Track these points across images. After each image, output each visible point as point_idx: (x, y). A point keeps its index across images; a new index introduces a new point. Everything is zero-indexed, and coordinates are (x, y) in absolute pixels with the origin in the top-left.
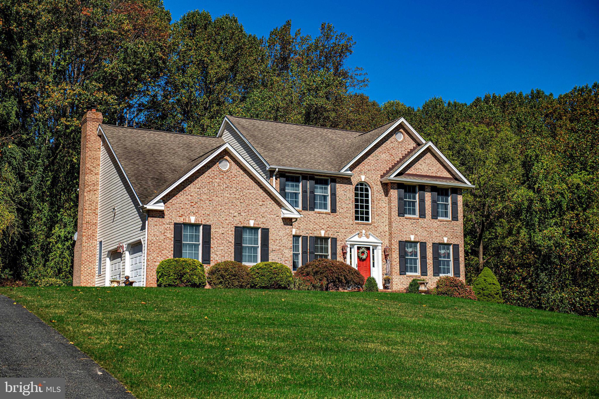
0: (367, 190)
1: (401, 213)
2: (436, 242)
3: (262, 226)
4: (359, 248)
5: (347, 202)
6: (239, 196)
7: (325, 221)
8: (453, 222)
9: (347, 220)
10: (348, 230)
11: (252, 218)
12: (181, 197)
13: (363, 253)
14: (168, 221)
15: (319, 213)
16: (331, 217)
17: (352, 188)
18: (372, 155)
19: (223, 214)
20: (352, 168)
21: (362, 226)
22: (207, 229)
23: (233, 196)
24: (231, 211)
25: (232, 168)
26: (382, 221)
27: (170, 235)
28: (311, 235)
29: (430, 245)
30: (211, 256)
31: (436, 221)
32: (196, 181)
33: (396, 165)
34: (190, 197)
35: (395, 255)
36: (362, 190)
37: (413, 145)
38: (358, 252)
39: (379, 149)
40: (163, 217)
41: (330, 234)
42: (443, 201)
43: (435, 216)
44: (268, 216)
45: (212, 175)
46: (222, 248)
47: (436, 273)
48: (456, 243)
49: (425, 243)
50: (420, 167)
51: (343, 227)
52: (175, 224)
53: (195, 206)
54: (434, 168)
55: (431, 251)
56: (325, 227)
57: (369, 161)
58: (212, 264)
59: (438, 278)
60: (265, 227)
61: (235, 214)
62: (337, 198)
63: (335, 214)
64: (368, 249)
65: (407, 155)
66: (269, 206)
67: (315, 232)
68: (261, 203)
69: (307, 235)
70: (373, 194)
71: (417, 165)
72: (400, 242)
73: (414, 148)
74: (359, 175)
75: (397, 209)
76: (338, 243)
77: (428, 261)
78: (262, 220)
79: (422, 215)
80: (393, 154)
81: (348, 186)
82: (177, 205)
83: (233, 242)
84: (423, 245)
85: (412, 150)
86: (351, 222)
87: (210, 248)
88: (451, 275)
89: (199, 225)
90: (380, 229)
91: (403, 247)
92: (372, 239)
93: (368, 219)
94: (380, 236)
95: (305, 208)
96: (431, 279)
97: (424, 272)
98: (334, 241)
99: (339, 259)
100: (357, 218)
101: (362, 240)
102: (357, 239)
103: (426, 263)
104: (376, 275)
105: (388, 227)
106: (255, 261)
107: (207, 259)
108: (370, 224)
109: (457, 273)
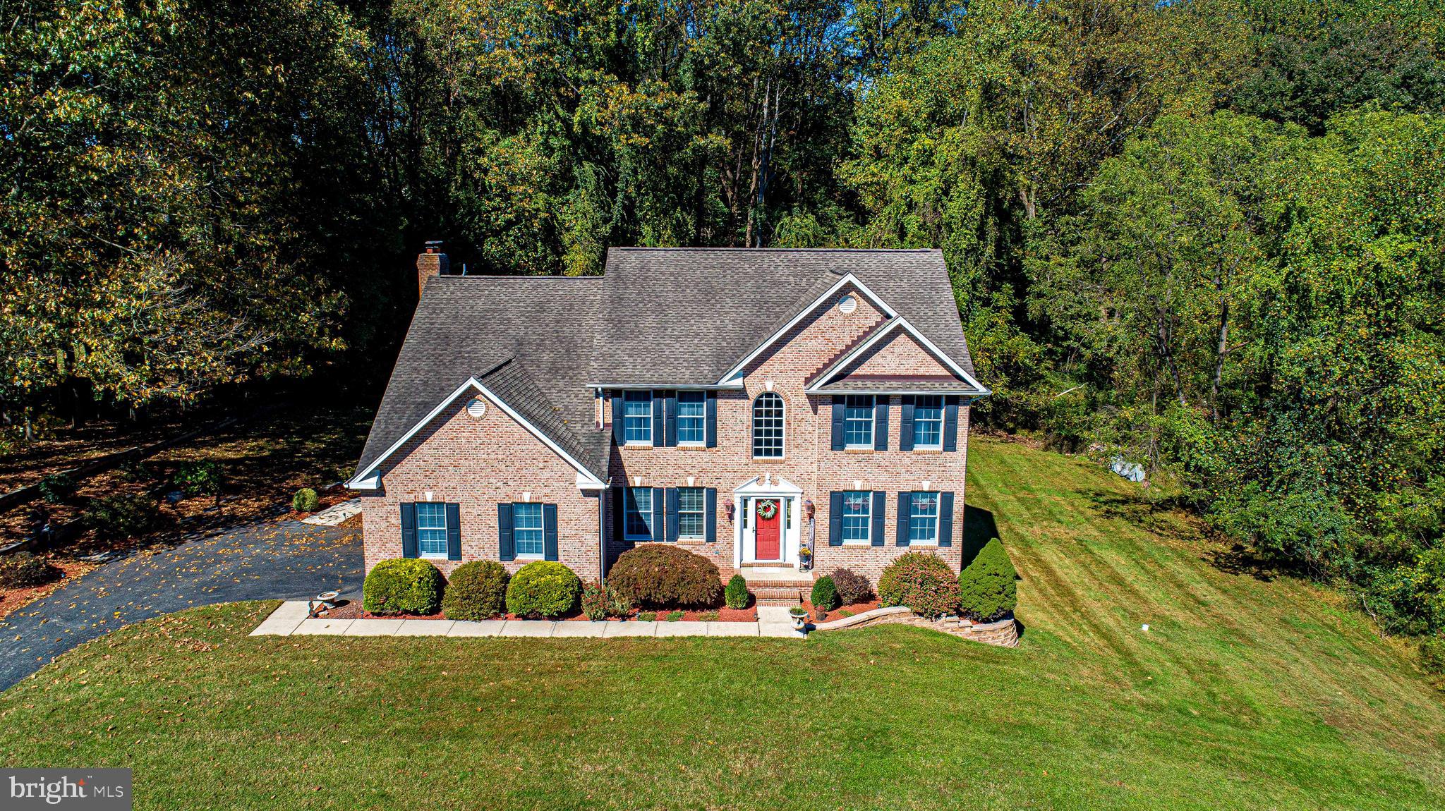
0: (779, 404)
1: (838, 443)
2: (906, 490)
3: (545, 500)
4: (758, 502)
5: (738, 428)
6: (504, 457)
7: (695, 462)
8: (944, 454)
9: (736, 458)
10: (739, 475)
11: (527, 488)
12: (408, 465)
13: (767, 509)
14: (391, 500)
15: (684, 449)
16: (706, 456)
17: (748, 404)
18: (789, 344)
19: (478, 487)
20: (747, 372)
21: (766, 466)
22: (454, 510)
23: (493, 456)
24: (491, 480)
25: (490, 412)
26: (805, 456)
27: (396, 520)
28: (669, 486)
29: (893, 496)
30: (463, 548)
31: (908, 453)
32: (431, 438)
33: (837, 357)
34: (422, 464)
35: (823, 516)
36: (769, 404)
37: (876, 317)
38: (757, 508)
39: (805, 332)
40: (384, 496)
41: (706, 482)
42: (928, 416)
43: (907, 444)
44: (555, 484)
45: (457, 427)
46: (479, 536)
47: (903, 539)
48: (948, 490)
49: (884, 493)
50: (881, 361)
51: (730, 469)
52: (402, 504)
53: (432, 476)
54: (912, 362)
55: (896, 505)
56: (695, 471)
57: (782, 355)
58: (465, 560)
59: (906, 549)
60: (549, 501)
61: (498, 485)
62: (719, 424)
63: (714, 449)
64: (777, 502)
65: (860, 338)
66: (555, 469)
67: (676, 481)
68: (541, 465)
69: (662, 486)
70: (789, 410)
71: (876, 358)
72: (832, 493)
73: (878, 324)
74: (761, 381)
75: (830, 438)
76: (719, 496)
77: (886, 522)
78: (544, 491)
79: (882, 445)
80: (832, 339)
81: (741, 402)
82: (404, 477)
83: (497, 526)
84: (880, 497)
85: (872, 329)
86: (744, 461)
87: (459, 536)
88: (934, 542)
89: (440, 504)
90: (799, 470)
91: (839, 500)
92: (785, 487)
93: (778, 453)
94: (800, 480)
95: (658, 443)
96: (892, 552)
97: (878, 540)
98: (713, 493)
99: (721, 521)
100: (758, 453)
101: (765, 489)
102: (753, 488)
103: (883, 525)
104: (792, 541)
105: (815, 465)
106: (538, 551)
107: (455, 553)
108: (782, 462)
109: (946, 540)
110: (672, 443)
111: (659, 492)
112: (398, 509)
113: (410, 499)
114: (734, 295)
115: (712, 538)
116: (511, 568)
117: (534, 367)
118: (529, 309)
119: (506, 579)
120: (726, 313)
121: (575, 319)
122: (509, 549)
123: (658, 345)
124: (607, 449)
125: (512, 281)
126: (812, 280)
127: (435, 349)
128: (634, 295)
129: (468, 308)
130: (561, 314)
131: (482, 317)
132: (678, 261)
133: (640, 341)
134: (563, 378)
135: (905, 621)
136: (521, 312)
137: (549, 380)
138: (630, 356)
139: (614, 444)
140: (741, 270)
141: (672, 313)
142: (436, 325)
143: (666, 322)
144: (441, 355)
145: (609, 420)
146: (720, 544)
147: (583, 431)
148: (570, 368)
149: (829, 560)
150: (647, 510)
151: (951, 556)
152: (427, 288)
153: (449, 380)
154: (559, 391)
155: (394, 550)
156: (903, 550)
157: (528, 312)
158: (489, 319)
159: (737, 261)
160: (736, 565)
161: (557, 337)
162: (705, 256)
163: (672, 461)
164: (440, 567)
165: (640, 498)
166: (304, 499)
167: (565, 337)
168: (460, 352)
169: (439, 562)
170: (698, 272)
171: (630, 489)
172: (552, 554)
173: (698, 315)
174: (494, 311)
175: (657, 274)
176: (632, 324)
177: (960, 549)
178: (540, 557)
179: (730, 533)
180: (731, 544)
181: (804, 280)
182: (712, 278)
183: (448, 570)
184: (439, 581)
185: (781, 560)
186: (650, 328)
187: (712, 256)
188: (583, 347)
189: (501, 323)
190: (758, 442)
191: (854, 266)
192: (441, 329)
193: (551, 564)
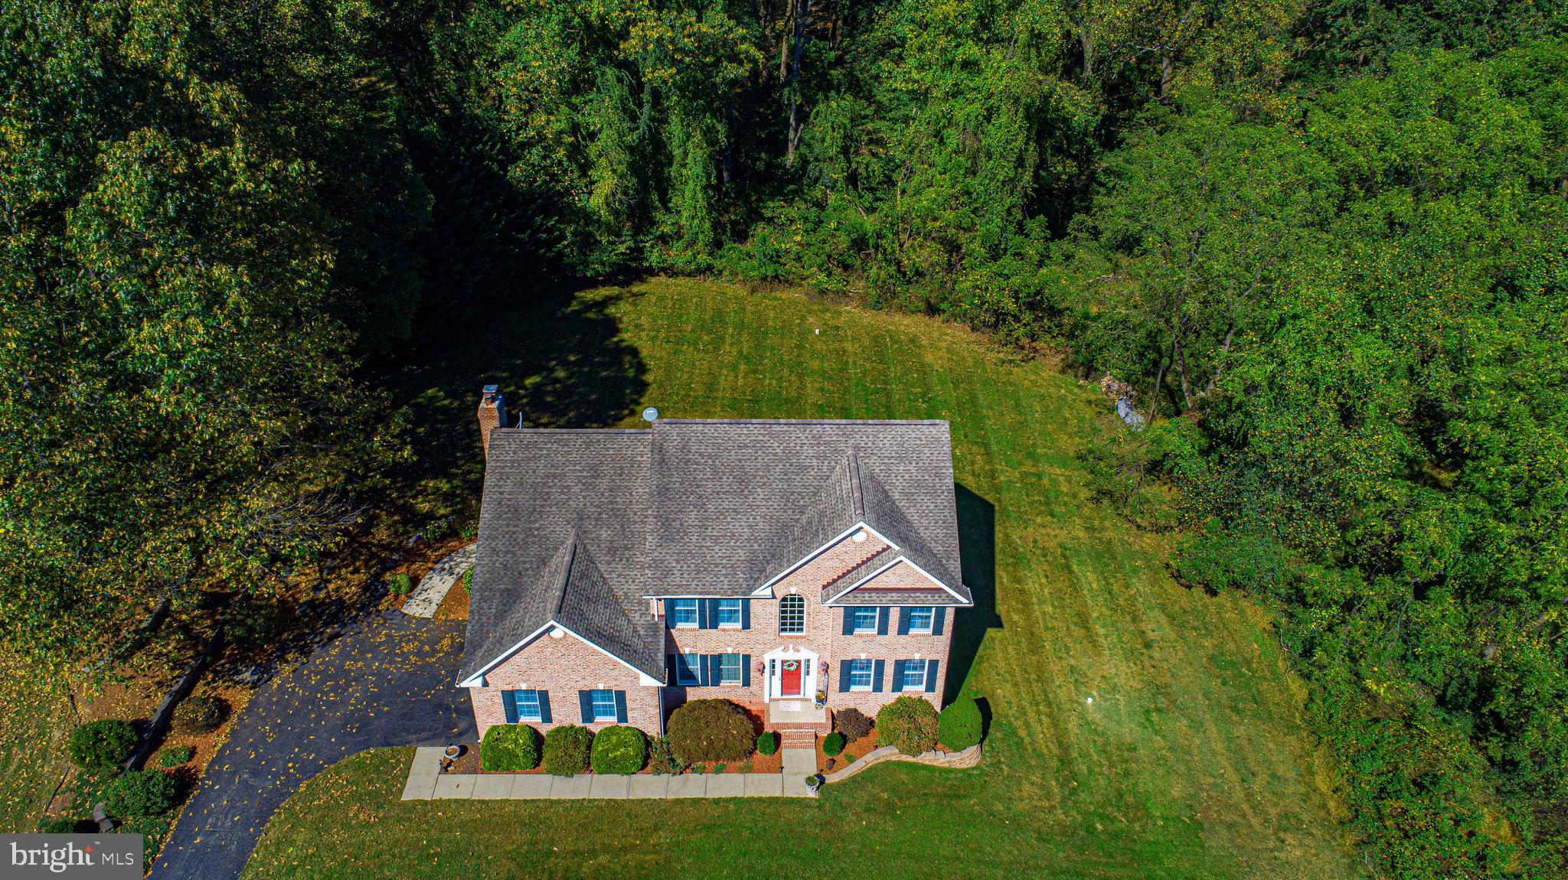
0: (801, 600)
1: (848, 629)
2: (901, 658)
3: (615, 688)
4: (783, 662)
5: (767, 617)
6: (582, 663)
7: (733, 638)
8: (934, 635)
9: (765, 635)
10: (768, 645)
11: (601, 682)
12: (505, 668)
13: (790, 666)
14: (494, 690)
15: (724, 630)
16: (742, 634)
17: (776, 602)
19: (561, 681)
20: (773, 584)
21: (790, 639)
22: (544, 694)
23: (572, 662)
24: (572, 677)
25: (568, 636)
26: (820, 634)
27: (499, 701)
28: (712, 653)
29: (890, 662)
30: (553, 715)
31: (904, 636)
32: (522, 652)
33: (849, 572)
34: (516, 667)
35: (835, 674)
36: (793, 600)
37: (882, 545)
38: (782, 666)
39: (823, 556)
40: (488, 686)
41: (742, 651)
42: (922, 612)
43: (903, 630)
44: (623, 678)
45: (542, 645)
46: (565, 709)
47: (897, 687)
48: (934, 659)
49: (884, 661)
50: (885, 579)
51: (761, 642)
52: (503, 691)
53: (524, 675)
54: (910, 579)
55: (892, 667)
56: (733, 644)
57: (803, 571)
58: (556, 724)
59: (900, 694)
60: (619, 689)
61: (578, 680)
62: (752, 615)
63: (748, 630)
64: (798, 662)
65: (869, 560)
66: (622, 670)
67: (718, 650)
68: (611, 668)
69: (706, 653)
70: (809, 605)
71: (880, 578)
72: (842, 660)
73: (884, 550)
74: (787, 588)
75: (842, 625)
76: (753, 659)
77: (885, 678)
78: (614, 684)
79: (883, 630)
80: (846, 560)
81: (770, 602)
82: (502, 677)
83: (579, 704)
84: (880, 664)
85: (879, 553)
86: (773, 637)
87: (550, 709)
88: (922, 688)
89: (532, 691)
90: (816, 643)
91: (847, 666)
92: (803, 654)
93: (801, 630)
94: (818, 649)
95: (703, 626)
96: (888, 697)
97: (878, 688)
98: (747, 659)
99: (753, 674)
100: (784, 630)
101: (791, 656)
102: (779, 655)
103: (882, 680)
104: (810, 685)
105: (829, 641)
106: (612, 714)
107: (547, 718)
108: (802, 637)
109: (931, 687)
110: (715, 626)
111: (704, 658)
112: (500, 694)
113: (509, 688)
114: (764, 484)
115: (747, 683)
116: (590, 727)
117: (595, 547)
118: (585, 474)
119: (593, 735)
120: (758, 507)
121: (626, 487)
122: (588, 715)
123: (700, 548)
124: (663, 633)
125: (566, 437)
126: (833, 464)
127: (508, 526)
128: (678, 485)
129: (530, 472)
130: (613, 481)
131: (545, 484)
132: (714, 438)
133: (685, 543)
134: (621, 560)
135: (894, 758)
136: (578, 477)
137: (609, 563)
138: (678, 562)
139: (667, 627)
140: (770, 450)
141: (711, 507)
142: (505, 495)
143: (707, 519)
144: (514, 533)
145: (663, 612)
146: (753, 687)
147: (642, 622)
148: (626, 548)
149: (839, 701)
150: (695, 667)
151: (935, 699)
152: (491, 447)
153: (525, 563)
154: (619, 576)
155: (500, 718)
156: (897, 695)
157: (585, 477)
158: (550, 487)
159: (767, 438)
160: (766, 700)
161: (612, 510)
162: (739, 431)
163: (714, 638)
164: (535, 727)
165: (689, 660)
166: (400, 587)
167: (619, 510)
168: (530, 530)
169: (537, 723)
170: (733, 453)
171: (681, 656)
172: (623, 718)
173: (734, 511)
174: (554, 476)
175: (697, 456)
176: (678, 522)
177: (941, 695)
178: (613, 719)
179: (762, 681)
180: (762, 688)
181: (826, 463)
182: (746, 461)
183: (545, 729)
184: (537, 739)
185: (801, 696)
186: (693, 526)
187: (745, 431)
188: (635, 522)
189: (562, 493)
190: (784, 624)
191: (870, 444)
192: (509, 500)
193: (623, 725)
